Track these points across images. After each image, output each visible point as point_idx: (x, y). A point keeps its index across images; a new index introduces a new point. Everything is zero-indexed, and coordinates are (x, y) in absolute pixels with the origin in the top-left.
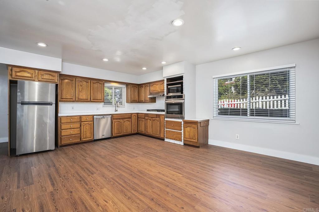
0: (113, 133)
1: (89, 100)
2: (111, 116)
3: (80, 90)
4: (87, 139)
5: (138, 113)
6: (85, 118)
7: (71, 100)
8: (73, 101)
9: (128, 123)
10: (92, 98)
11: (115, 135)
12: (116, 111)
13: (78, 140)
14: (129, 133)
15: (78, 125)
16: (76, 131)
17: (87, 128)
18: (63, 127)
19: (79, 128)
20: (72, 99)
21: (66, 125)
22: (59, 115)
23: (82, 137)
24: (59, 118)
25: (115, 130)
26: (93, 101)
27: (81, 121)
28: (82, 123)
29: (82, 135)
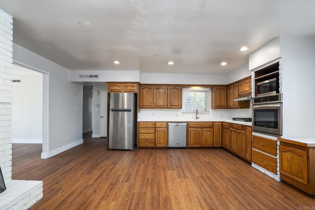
0: (189, 143)
1: (166, 107)
2: (186, 124)
3: (158, 97)
4: (161, 145)
5: (223, 122)
6: (159, 125)
7: (150, 107)
8: (152, 108)
9: (209, 134)
10: (169, 105)
11: (191, 145)
12: (197, 118)
13: (153, 145)
14: (209, 145)
15: (153, 131)
16: (151, 136)
17: (161, 134)
18: (141, 131)
19: (154, 133)
20: (151, 106)
21: (143, 130)
22: (138, 120)
23: (156, 143)
24: (138, 123)
25: (191, 140)
26: (170, 107)
27: (155, 128)
28: (157, 129)
29: (156, 141)
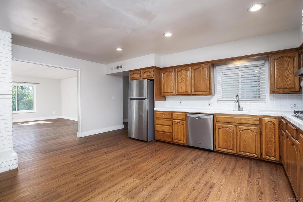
0: (217, 146)
1: (190, 93)
2: (212, 116)
3: (180, 82)
4: (179, 142)
5: (282, 118)
6: (177, 116)
7: (172, 94)
8: (173, 95)
9: (251, 135)
10: (193, 90)
11: (220, 149)
12: (240, 109)
13: (169, 140)
14: (252, 155)
15: (170, 123)
16: (167, 129)
17: (179, 127)
18: (158, 121)
19: (171, 126)
20: (172, 92)
21: (161, 121)
22: (155, 109)
23: (174, 138)
24: (155, 112)
25: (219, 141)
26: (194, 93)
27: (172, 119)
28: (174, 120)
29: (174, 135)
